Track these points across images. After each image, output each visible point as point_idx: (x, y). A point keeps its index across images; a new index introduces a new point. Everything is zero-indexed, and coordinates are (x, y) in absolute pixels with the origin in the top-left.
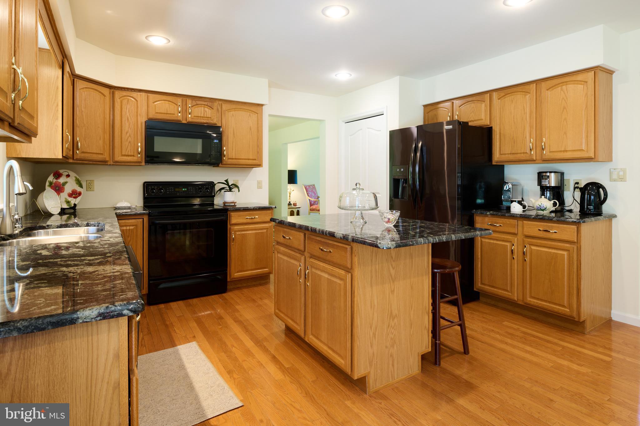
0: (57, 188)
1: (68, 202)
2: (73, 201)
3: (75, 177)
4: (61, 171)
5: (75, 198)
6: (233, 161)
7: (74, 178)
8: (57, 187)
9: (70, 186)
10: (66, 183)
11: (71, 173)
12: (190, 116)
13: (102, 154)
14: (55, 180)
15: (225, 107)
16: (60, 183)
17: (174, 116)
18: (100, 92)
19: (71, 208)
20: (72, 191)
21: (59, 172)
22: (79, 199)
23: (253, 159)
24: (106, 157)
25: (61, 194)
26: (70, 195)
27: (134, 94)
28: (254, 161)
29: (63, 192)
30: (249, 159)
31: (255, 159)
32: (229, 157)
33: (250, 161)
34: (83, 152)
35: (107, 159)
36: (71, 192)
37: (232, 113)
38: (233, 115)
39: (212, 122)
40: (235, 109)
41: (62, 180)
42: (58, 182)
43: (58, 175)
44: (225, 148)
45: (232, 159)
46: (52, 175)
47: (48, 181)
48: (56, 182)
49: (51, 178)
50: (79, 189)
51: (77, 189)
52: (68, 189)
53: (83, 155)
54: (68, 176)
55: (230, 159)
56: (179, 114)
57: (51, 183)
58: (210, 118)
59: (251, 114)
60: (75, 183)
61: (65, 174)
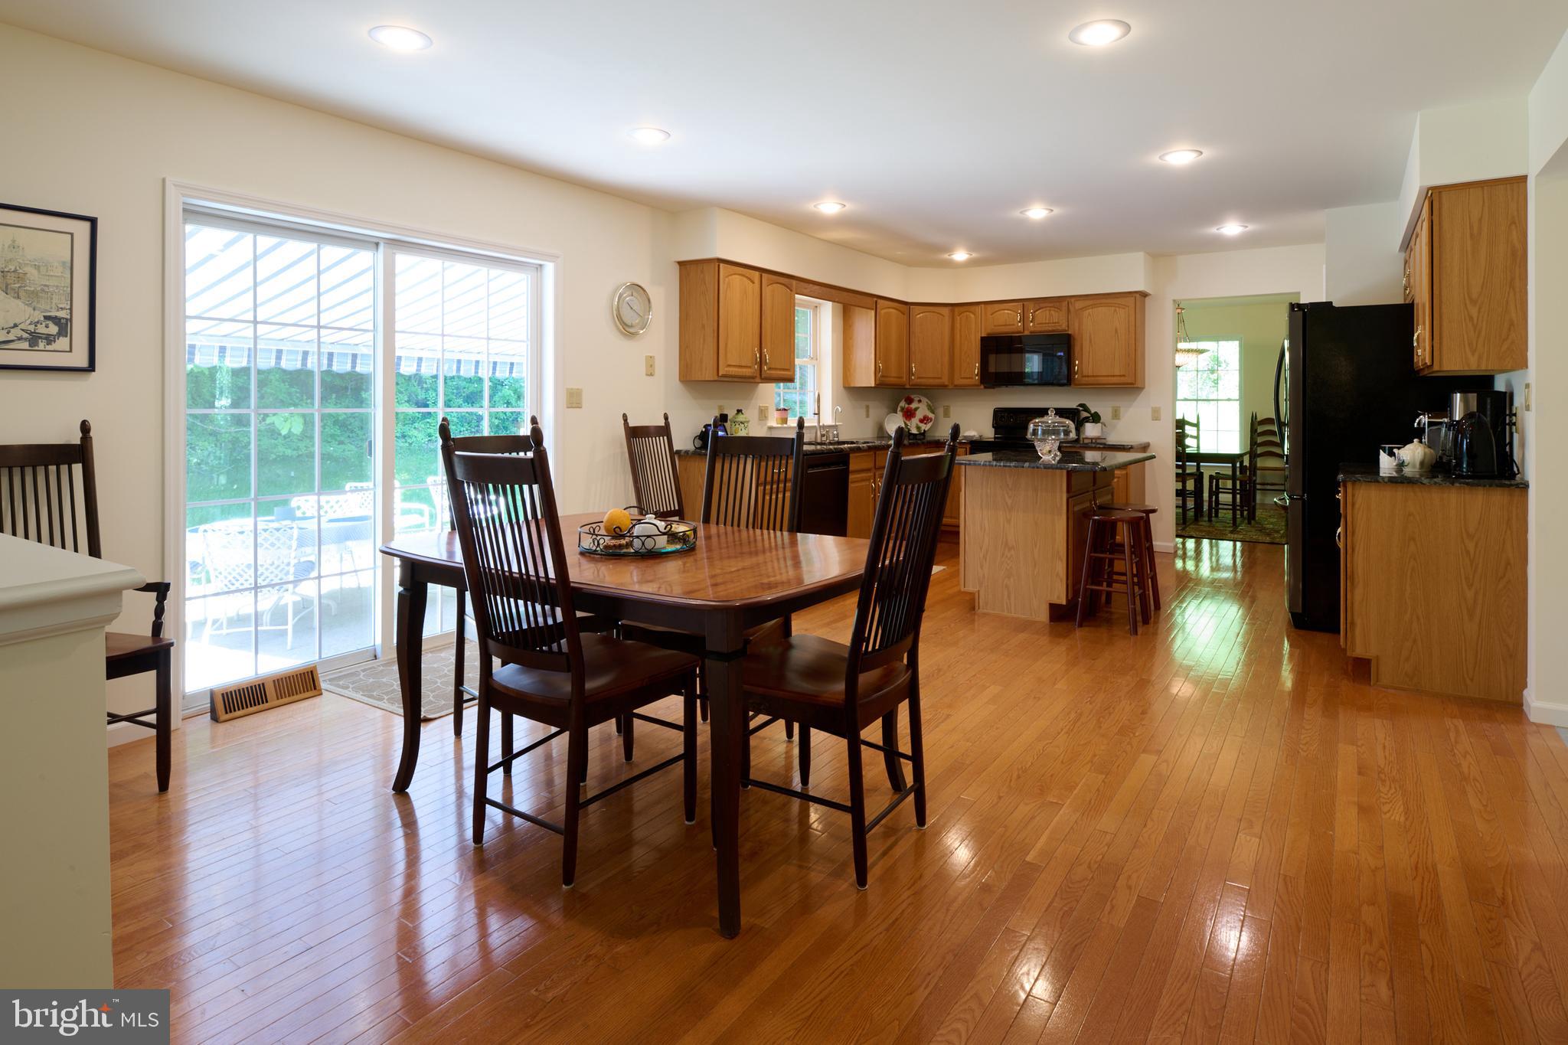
0: (908, 413)
1: (918, 428)
2: (924, 427)
4: (912, 397)
5: (926, 424)
6: (1090, 379)
7: (926, 403)
9: (922, 410)
10: (916, 409)
11: (923, 399)
12: (1031, 324)
13: (940, 378)
14: (907, 406)
15: (1079, 305)
16: (911, 408)
17: (1014, 327)
18: (938, 313)
19: (920, 434)
22: (929, 425)
23: (1120, 376)
24: (945, 380)
25: (913, 419)
26: (921, 421)
27: (972, 308)
28: (1122, 378)
29: (914, 417)
30: (1114, 376)
31: (1124, 376)
32: (1084, 374)
33: (1115, 378)
34: (919, 378)
35: (946, 383)
36: (922, 418)
37: (1087, 311)
38: (1089, 314)
39: (1059, 328)
40: (1093, 306)
41: (914, 406)
43: (910, 401)
44: (1077, 362)
45: (1088, 376)
46: (903, 400)
47: (899, 406)
48: (908, 408)
49: (903, 404)
50: (931, 415)
51: (928, 414)
52: (919, 415)
53: (919, 380)
54: (920, 401)
55: (1085, 376)
56: (1020, 324)
57: (902, 409)
58: (1058, 323)
59: (1117, 309)
60: (926, 408)
61: (917, 399)
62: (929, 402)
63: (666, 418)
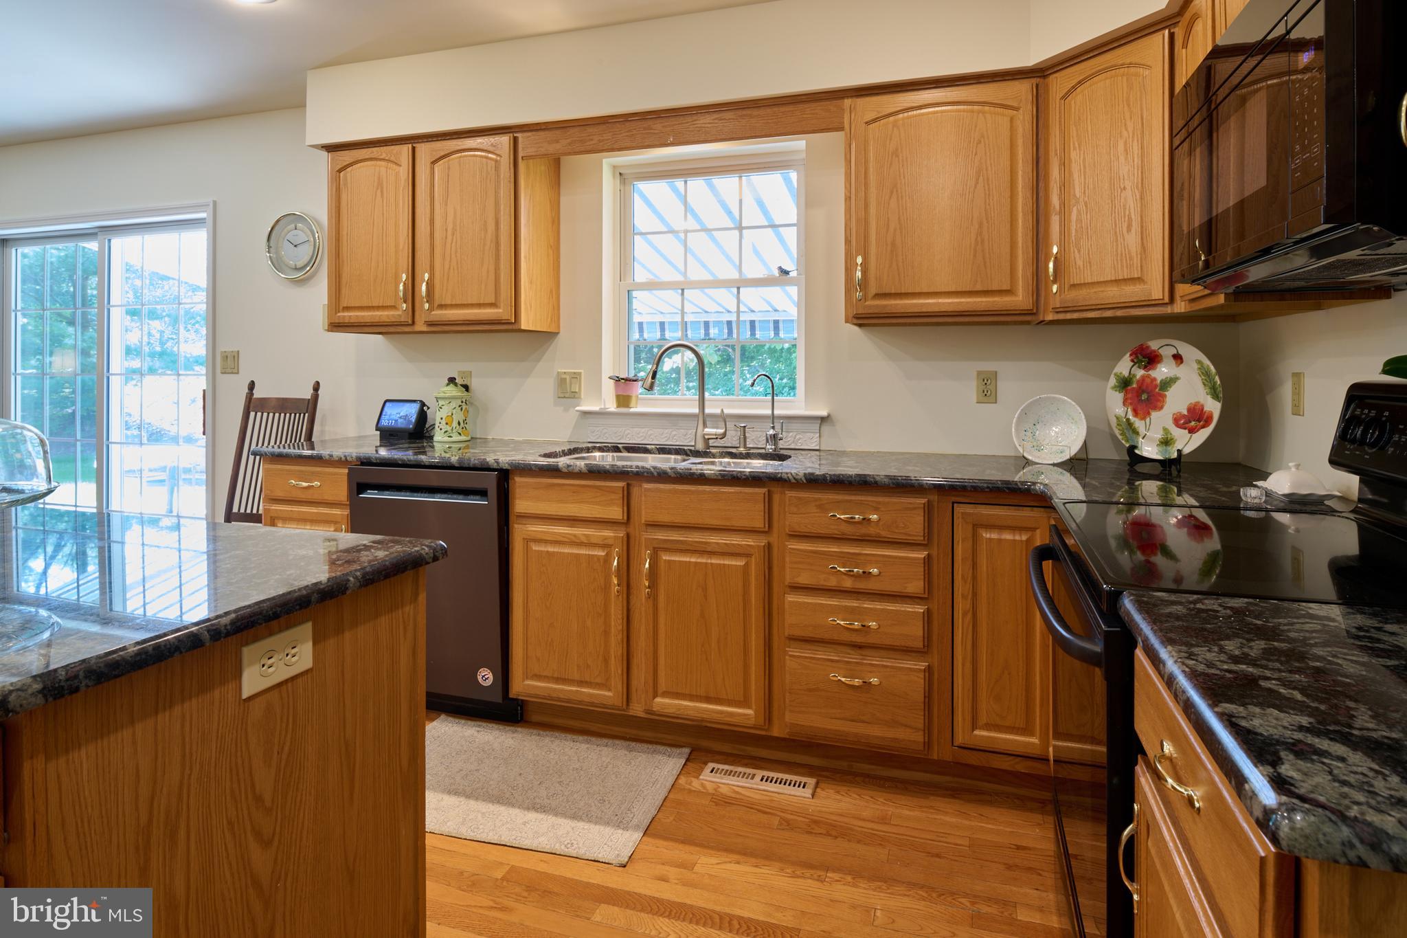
0: (1144, 397)
1: (1167, 442)
2: (1185, 441)
3: (1199, 362)
4: (1154, 345)
5: (1191, 430)
7: (1196, 366)
8: (1143, 392)
10: (1168, 383)
11: (1191, 353)
14: (1140, 373)
16: (1155, 379)
20: (1189, 410)
21: (1148, 347)
22: (1202, 436)
24: (1157, 286)
25: (1154, 414)
26: (1179, 421)
29: (1161, 408)
35: (1159, 296)
36: (1185, 412)
41: (1163, 371)
42: (1149, 376)
43: (1151, 360)
46: (1128, 355)
47: (1115, 375)
48: (1143, 378)
49: (1124, 366)
50: (1207, 403)
51: (1202, 401)
52: (1177, 401)
54: (1179, 358)
57: (1123, 381)
60: (1197, 381)
61: (1167, 352)
62: (1207, 362)
63: (317, 387)
